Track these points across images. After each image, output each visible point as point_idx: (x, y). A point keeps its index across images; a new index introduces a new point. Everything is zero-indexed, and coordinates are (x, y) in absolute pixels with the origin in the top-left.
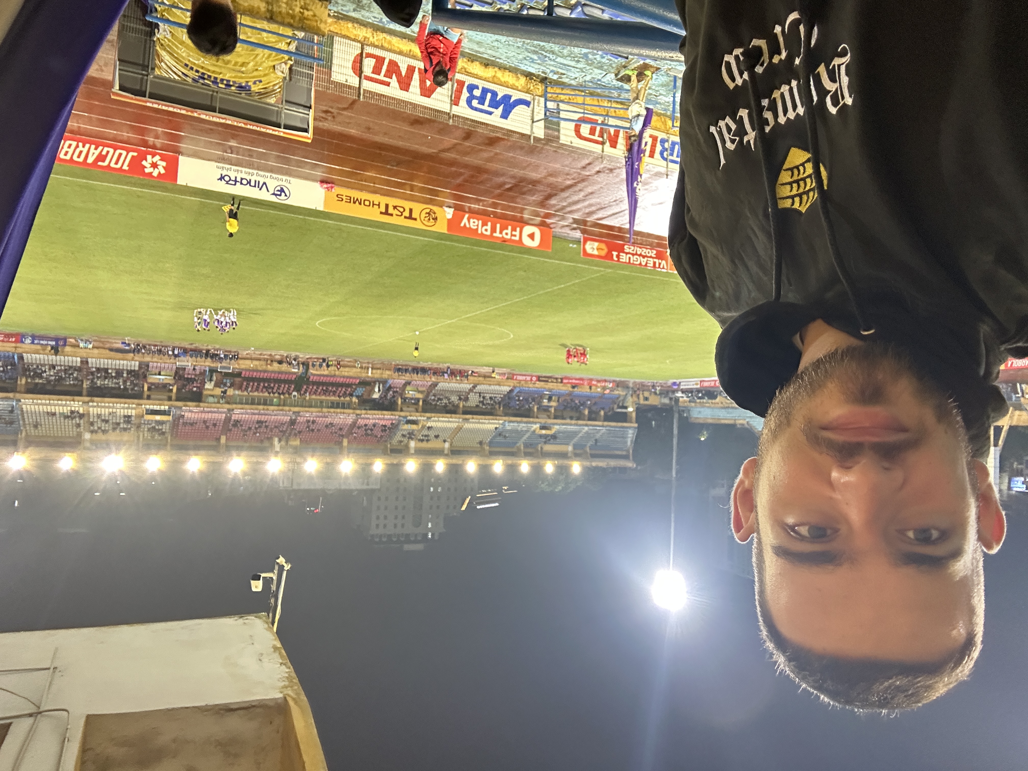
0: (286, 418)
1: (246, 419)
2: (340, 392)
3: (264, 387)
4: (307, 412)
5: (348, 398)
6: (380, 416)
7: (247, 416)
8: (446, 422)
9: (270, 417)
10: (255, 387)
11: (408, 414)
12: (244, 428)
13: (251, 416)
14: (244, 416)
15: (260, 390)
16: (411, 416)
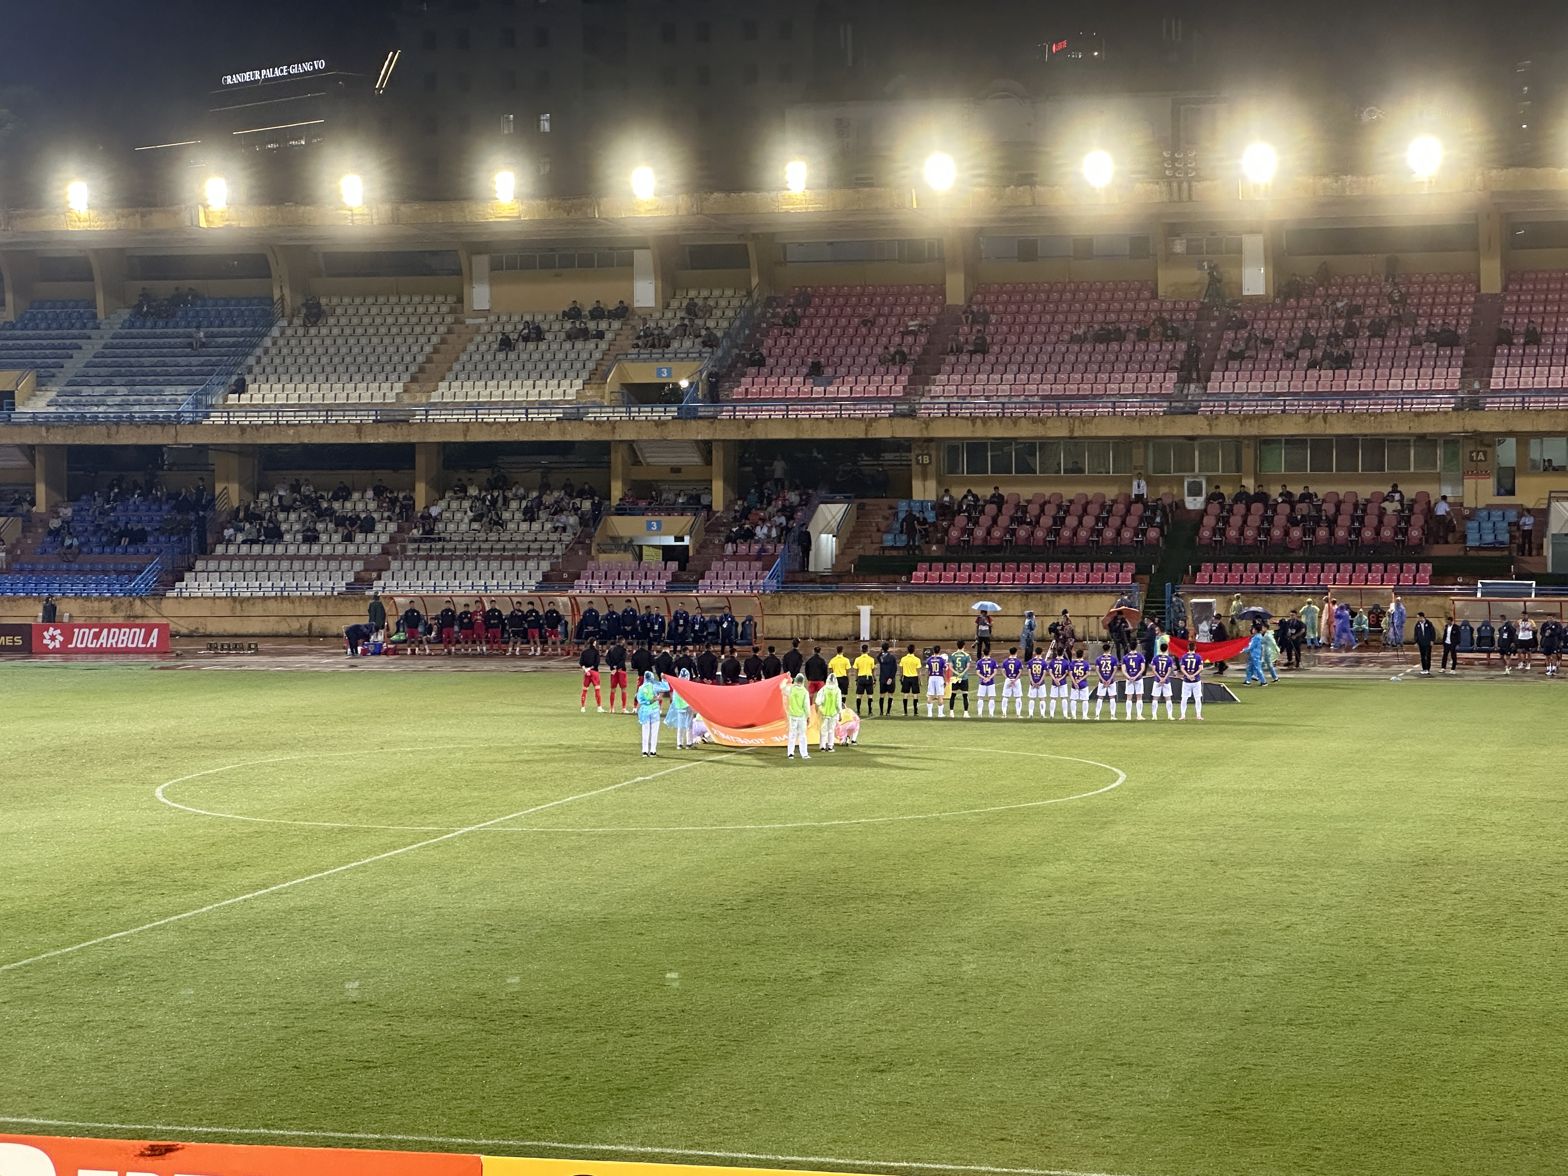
0: (1226, 387)
1: (1398, 371)
2: (995, 521)
3: (1332, 523)
4: (1139, 418)
5: (958, 493)
6: (803, 415)
7: (1395, 384)
8: (490, 406)
9: (1297, 386)
10: (1371, 520)
11: (675, 433)
12: (1407, 332)
13: (1380, 384)
14: (1410, 384)
15: (1347, 508)
16: (659, 423)
